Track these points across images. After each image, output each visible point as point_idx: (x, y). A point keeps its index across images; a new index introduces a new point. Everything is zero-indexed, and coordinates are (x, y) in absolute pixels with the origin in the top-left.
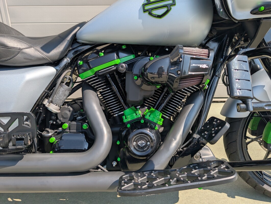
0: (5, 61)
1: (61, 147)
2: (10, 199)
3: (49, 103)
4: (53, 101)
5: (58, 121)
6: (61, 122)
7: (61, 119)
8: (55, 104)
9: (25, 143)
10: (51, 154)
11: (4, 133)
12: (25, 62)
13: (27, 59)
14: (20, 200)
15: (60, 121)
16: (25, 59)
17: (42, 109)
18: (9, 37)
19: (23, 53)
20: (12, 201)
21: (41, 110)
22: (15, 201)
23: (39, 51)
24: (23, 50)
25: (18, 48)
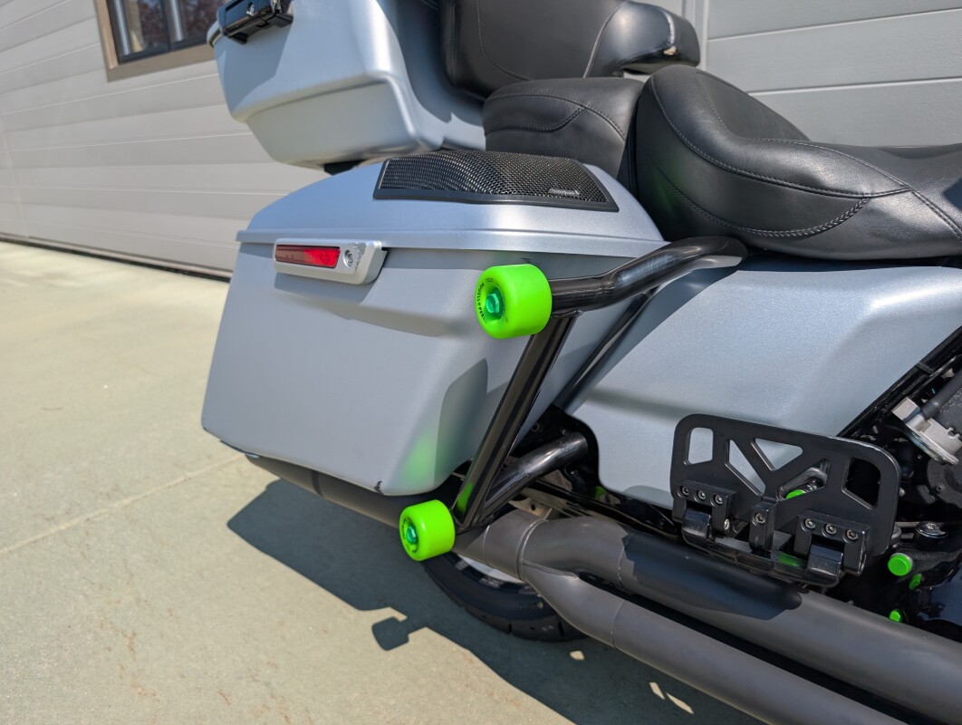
0: (798, 238)
1: (941, 613)
2: (655, 687)
3: (926, 418)
4: (945, 412)
5: (923, 490)
6: (936, 496)
7: (942, 487)
8: (951, 429)
9: (845, 564)
10: (892, 624)
11: (766, 498)
12: (870, 247)
13: (879, 236)
14: (688, 709)
15: (934, 491)
16: (875, 235)
17: (877, 432)
18: (831, 154)
19: (873, 212)
20: (662, 696)
21: (873, 434)
22: (672, 703)
23: (933, 207)
24: (873, 200)
25: (857, 193)
